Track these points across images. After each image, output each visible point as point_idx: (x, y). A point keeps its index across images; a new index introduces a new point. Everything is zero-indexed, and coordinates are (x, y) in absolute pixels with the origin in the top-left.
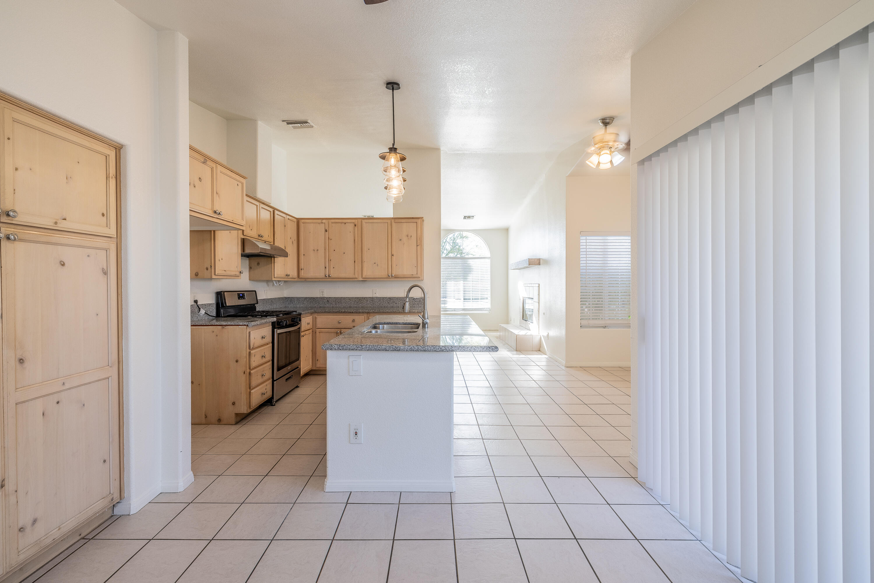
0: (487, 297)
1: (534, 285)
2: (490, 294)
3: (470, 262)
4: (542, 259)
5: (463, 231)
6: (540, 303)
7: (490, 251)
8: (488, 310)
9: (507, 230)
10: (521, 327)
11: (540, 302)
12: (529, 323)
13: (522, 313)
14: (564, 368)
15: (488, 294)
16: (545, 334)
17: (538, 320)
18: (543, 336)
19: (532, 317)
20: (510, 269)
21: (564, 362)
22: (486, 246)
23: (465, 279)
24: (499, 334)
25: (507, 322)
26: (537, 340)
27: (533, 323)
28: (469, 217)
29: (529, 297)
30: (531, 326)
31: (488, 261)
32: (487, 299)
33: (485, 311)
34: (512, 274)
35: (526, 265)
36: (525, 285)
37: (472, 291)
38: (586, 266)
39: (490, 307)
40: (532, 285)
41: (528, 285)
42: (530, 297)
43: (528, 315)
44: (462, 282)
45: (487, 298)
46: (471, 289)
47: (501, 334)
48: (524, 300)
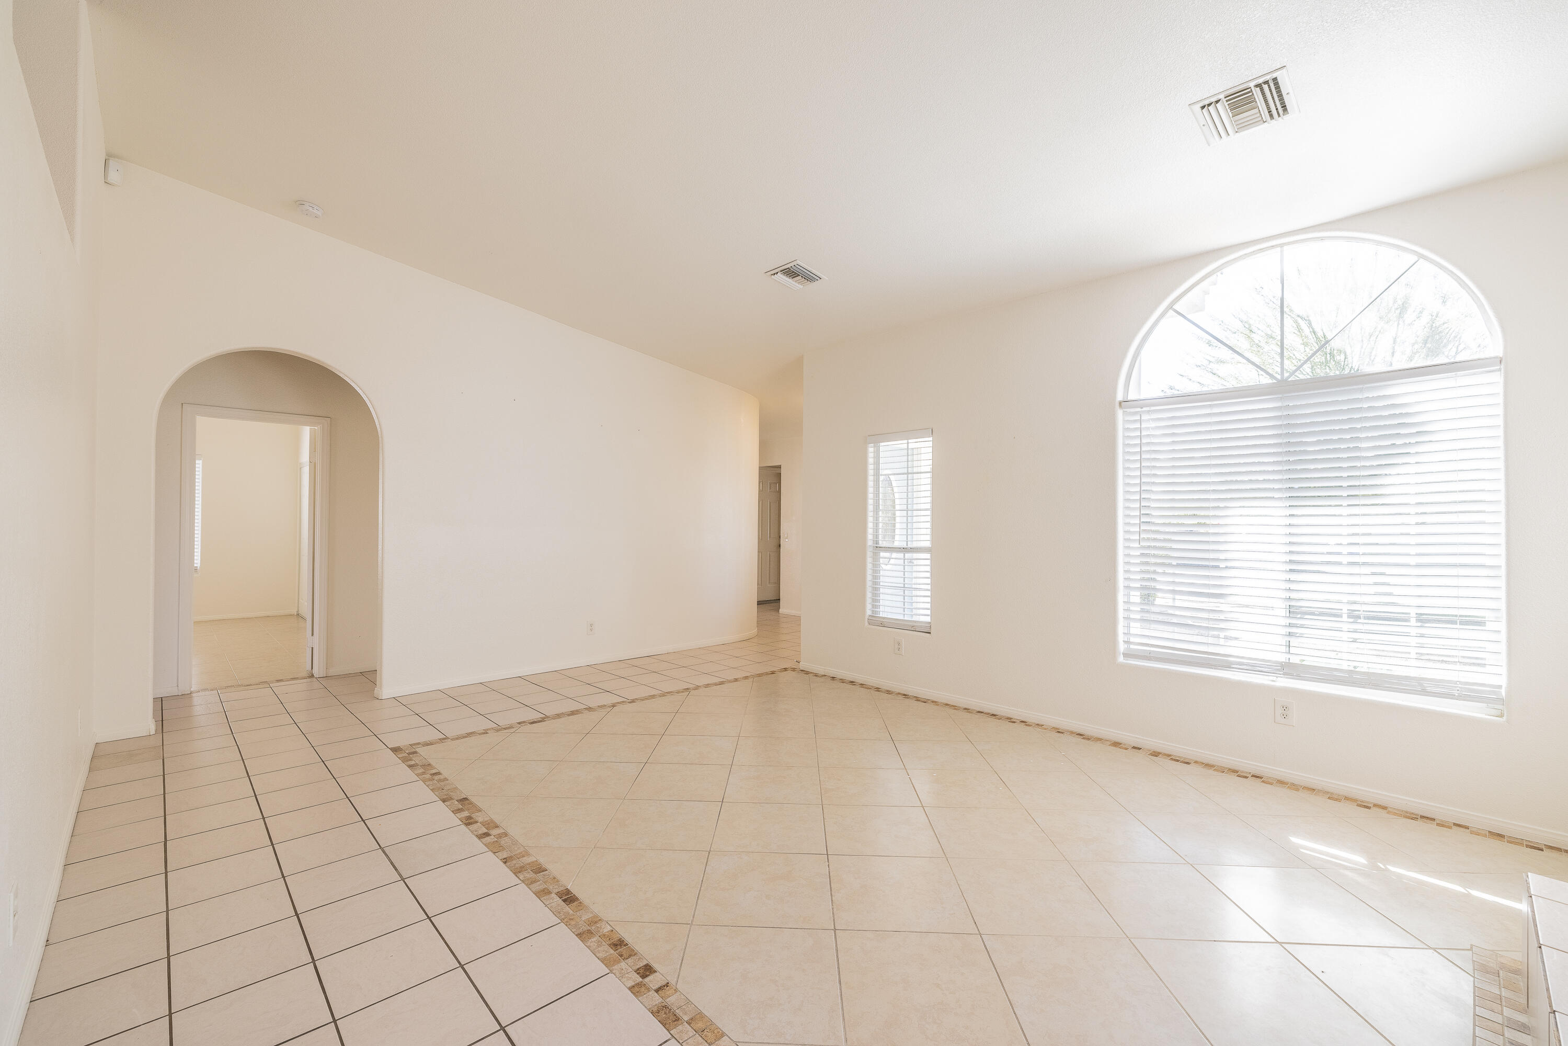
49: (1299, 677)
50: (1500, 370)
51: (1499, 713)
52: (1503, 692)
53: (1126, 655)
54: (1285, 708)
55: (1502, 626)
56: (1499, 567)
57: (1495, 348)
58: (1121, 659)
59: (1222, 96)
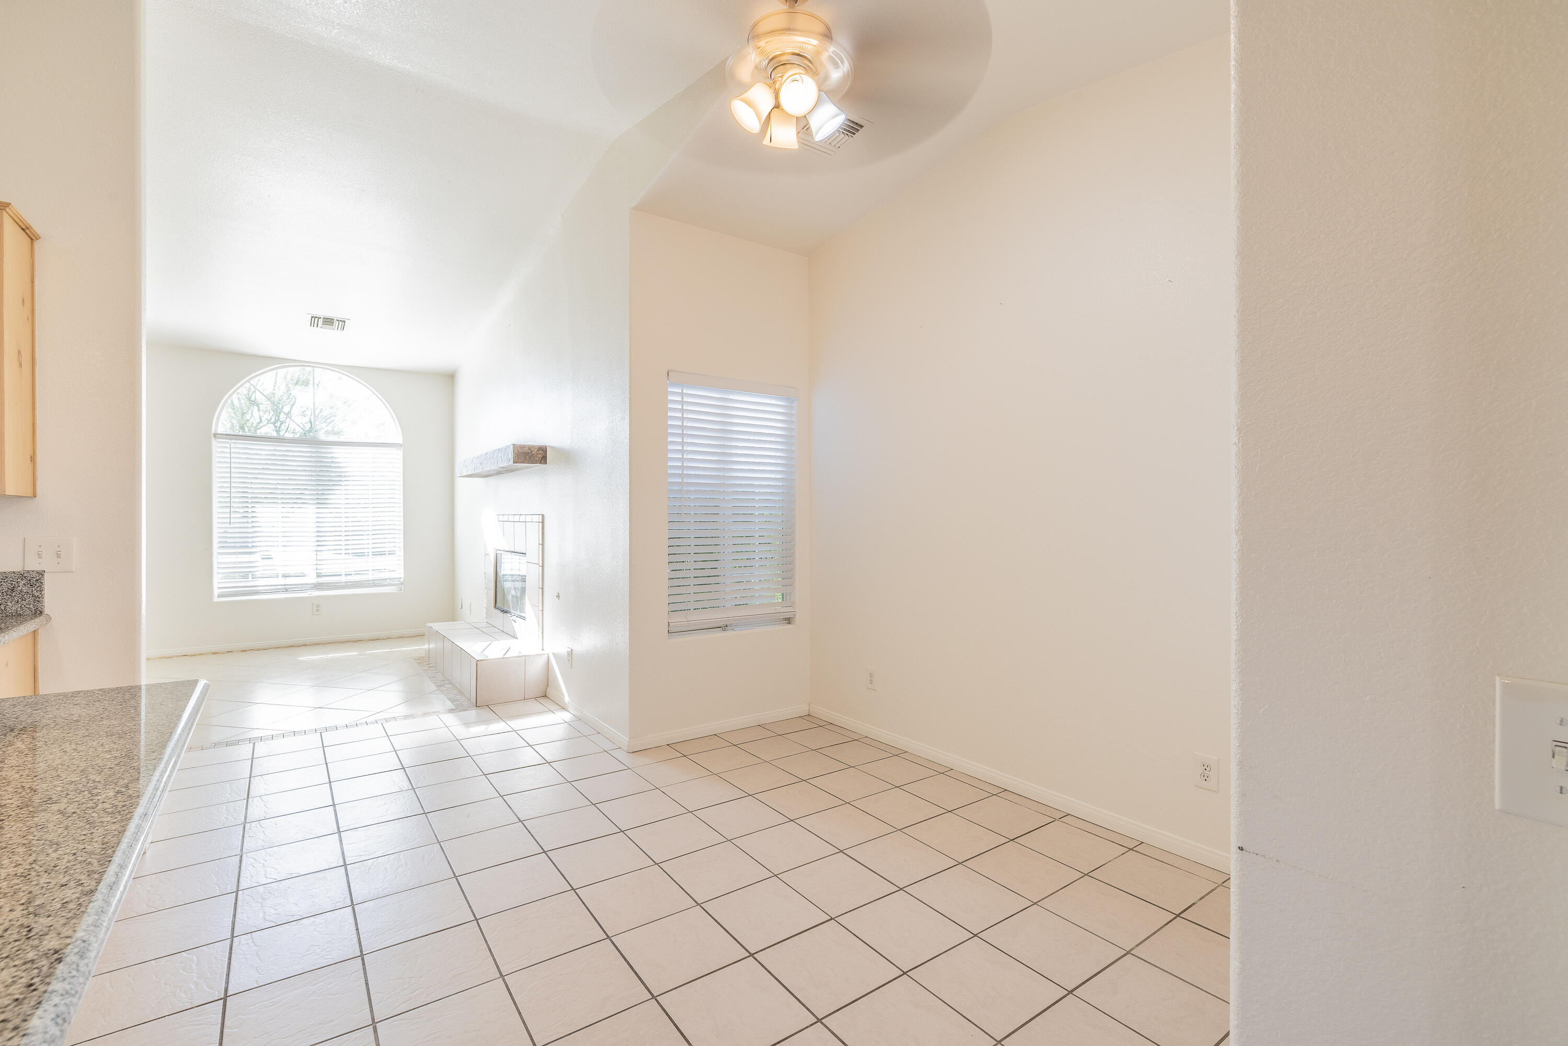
0: (394, 549)
1: (529, 518)
2: (402, 540)
3: (339, 453)
4: (552, 448)
5: (313, 367)
6: (545, 566)
7: (400, 424)
8: (395, 585)
9: (450, 377)
10: (489, 631)
11: (546, 563)
12: (514, 618)
13: (493, 592)
14: (622, 756)
15: (397, 542)
16: (563, 650)
17: (541, 612)
18: (553, 654)
19: (523, 604)
20: (458, 475)
21: (624, 739)
22: (389, 411)
23: (321, 502)
24: (426, 646)
25: (451, 613)
26: (535, 669)
27: (524, 618)
28: (328, 321)
29: (513, 550)
30: (518, 626)
31: (397, 454)
32: (395, 554)
33: (386, 585)
34: (466, 489)
35: (507, 460)
36: (501, 518)
37: (347, 534)
38: (682, 467)
39: (402, 576)
40: (522, 518)
41: (511, 518)
42: (517, 550)
43: (510, 598)
44: (311, 510)
45: (392, 553)
46: (343, 529)
47: (432, 646)
48: (498, 556)
49: (323, 589)
50: (400, 449)
51: (400, 589)
52: (402, 580)
53: (219, 596)
54: (318, 606)
55: (402, 553)
56: (400, 530)
57: (399, 440)
58: (216, 599)
59: (322, 317)
